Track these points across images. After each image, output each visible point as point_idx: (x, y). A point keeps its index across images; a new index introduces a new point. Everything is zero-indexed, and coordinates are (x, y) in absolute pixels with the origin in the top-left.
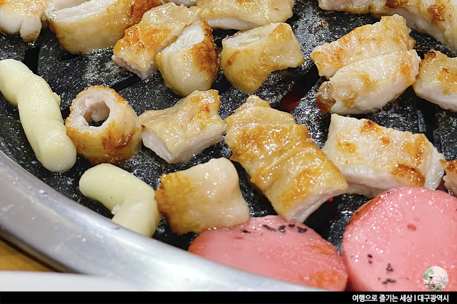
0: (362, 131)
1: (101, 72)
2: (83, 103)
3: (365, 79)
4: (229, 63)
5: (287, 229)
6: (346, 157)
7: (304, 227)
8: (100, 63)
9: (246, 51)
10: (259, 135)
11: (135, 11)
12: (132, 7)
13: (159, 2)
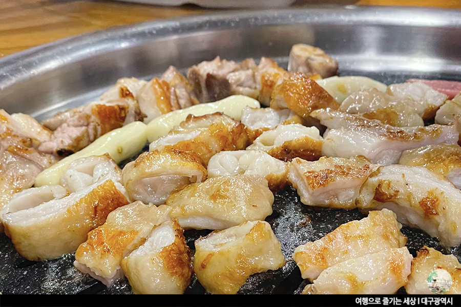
1: (62, 280)
3: (352, 280)
4: (203, 266)
8: (61, 270)
9: (221, 253)
11: (99, 212)
12: (96, 207)
13: (125, 201)
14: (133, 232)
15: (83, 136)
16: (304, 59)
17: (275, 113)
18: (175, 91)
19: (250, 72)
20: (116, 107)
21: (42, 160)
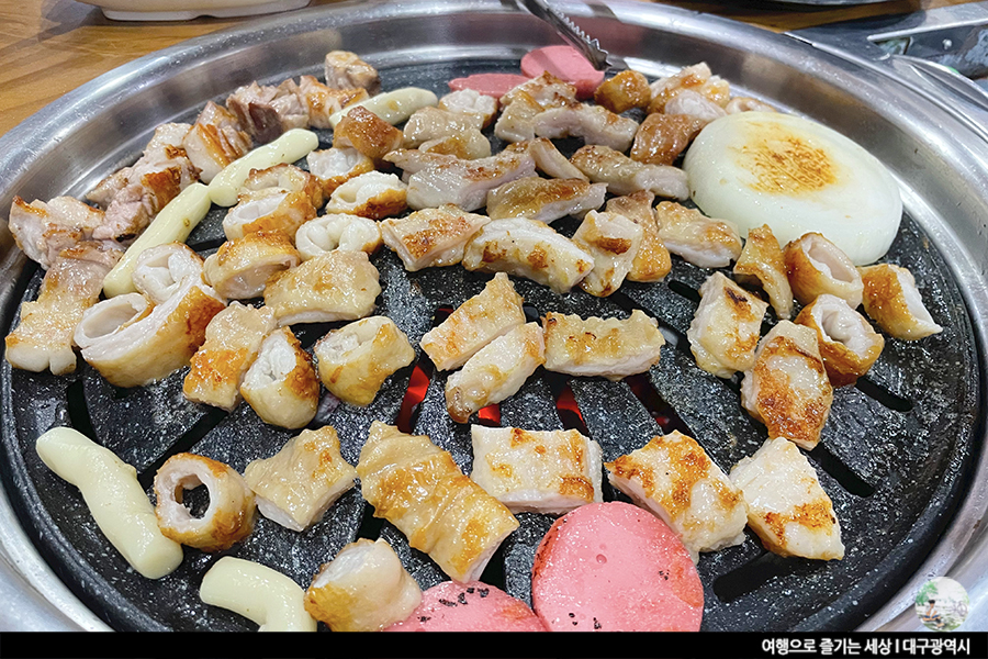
0: (513, 445)
1: (173, 410)
2: (167, 479)
3: (495, 372)
4: (333, 381)
5: (468, 597)
6: (504, 482)
7: (484, 586)
8: (169, 397)
9: (350, 365)
10: (401, 480)
11: (193, 326)
12: (188, 322)
13: (218, 305)
14: (243, 351)
15: (140, 214)
16: (342, 70)
17: (341, 153)
18: (223, 133)
19: (294, 96)
20: (167, 171)
21: (103, 257)
